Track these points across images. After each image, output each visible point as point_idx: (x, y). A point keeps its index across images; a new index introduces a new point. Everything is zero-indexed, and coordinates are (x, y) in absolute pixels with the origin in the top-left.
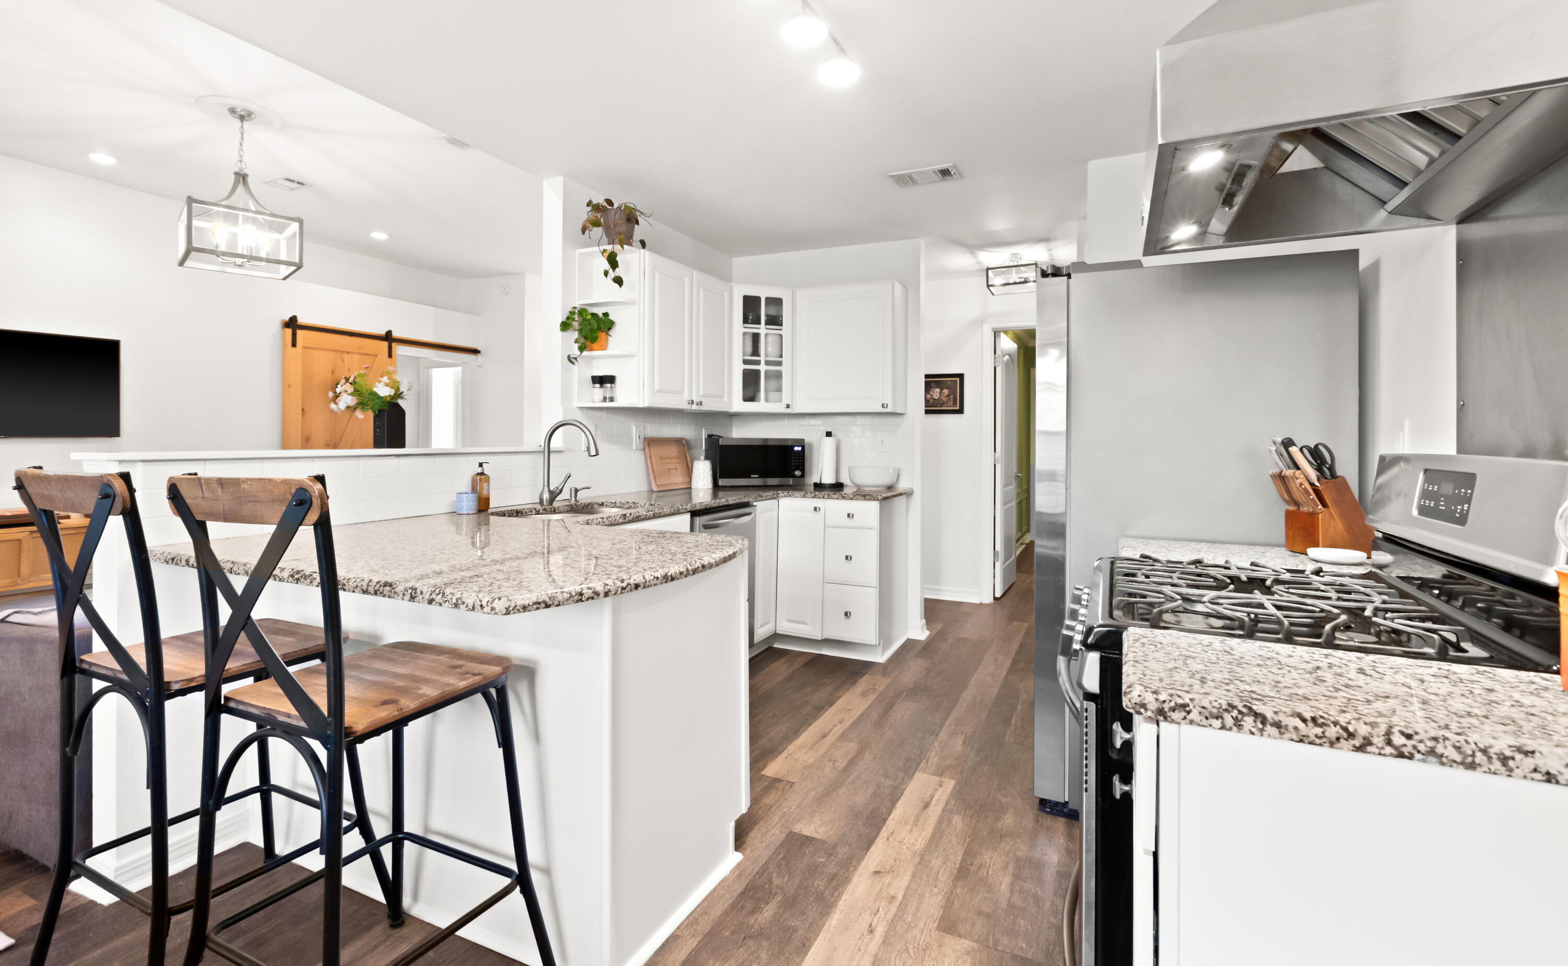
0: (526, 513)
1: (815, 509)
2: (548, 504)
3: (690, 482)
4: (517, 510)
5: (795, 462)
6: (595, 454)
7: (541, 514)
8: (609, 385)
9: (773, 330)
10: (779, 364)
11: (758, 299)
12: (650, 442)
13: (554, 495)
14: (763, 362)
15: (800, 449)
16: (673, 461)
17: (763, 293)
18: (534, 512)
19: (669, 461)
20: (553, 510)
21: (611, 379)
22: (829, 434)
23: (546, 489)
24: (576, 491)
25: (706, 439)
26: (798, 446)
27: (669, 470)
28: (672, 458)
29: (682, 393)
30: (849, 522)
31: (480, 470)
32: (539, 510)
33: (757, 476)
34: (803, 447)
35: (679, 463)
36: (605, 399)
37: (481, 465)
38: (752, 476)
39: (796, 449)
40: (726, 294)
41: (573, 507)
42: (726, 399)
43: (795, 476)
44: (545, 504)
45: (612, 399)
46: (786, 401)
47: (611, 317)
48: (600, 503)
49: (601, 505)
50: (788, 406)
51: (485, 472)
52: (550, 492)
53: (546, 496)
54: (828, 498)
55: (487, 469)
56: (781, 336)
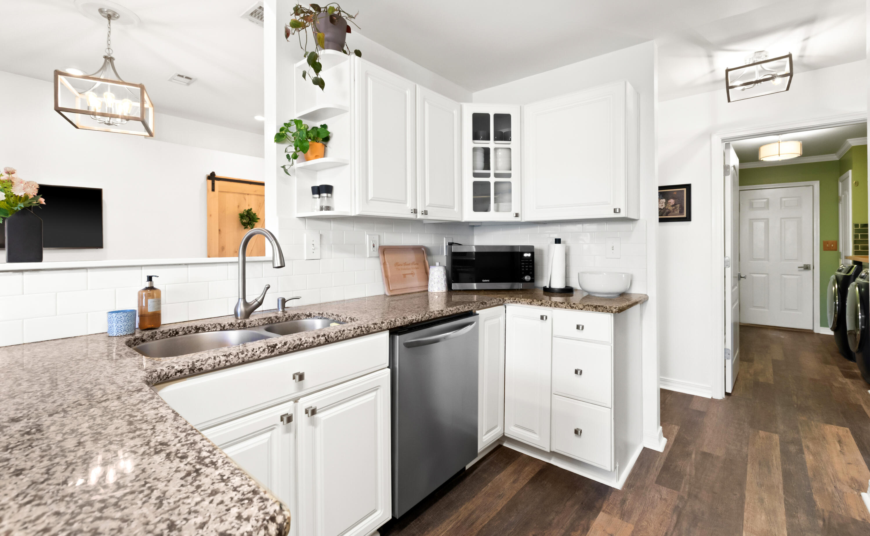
0: (209, 329)
1: (542, 318)
2: (242, 318)
3: (427, 286)
4: (196, 327)
5: (525, 268)
6: (279, 265)
7: (227, 330)
8: (325, 195)
9: (502, 144)
10: (509, 176)
11: (488, 116)
12: (384, 250)
13: (251, 307)
14: (492, 175)
15: (529, 255)
16: (410, 267)
17: (492, 110)
18: (219, 328)
19: (406, 267)
20: (242, 325)
21: (328, 189)
22: (558, 241)
23: (241, 302)
24: (284, 301)
25: (446, 246)
26: (528, 253)
27: (405, 275)
28: (409, 264)
29: (405, 202)
30: (578, 334)
31: (147, 284)
32: (224, 326)
33: (488, 281)
34: (533, 254)
35: (417, 268)
36: (322, 209)
37: (150, 279)
38: (483, 281)
39: (526, 255)
40: (455, 112)
41: (272, 320)
42: (456, 209)
43: (524, 281)
44: (239, 317)
45: (328, 208)
46: (515, 210)
47: (329, 129)
48: (308, 313)
49: (308, 316)
50: (517, 215)
51: (155, 286)
52: (246, 304)
53: (241, 308)
54: (555, 307)
55: (156, 283)
56: (510, 149)
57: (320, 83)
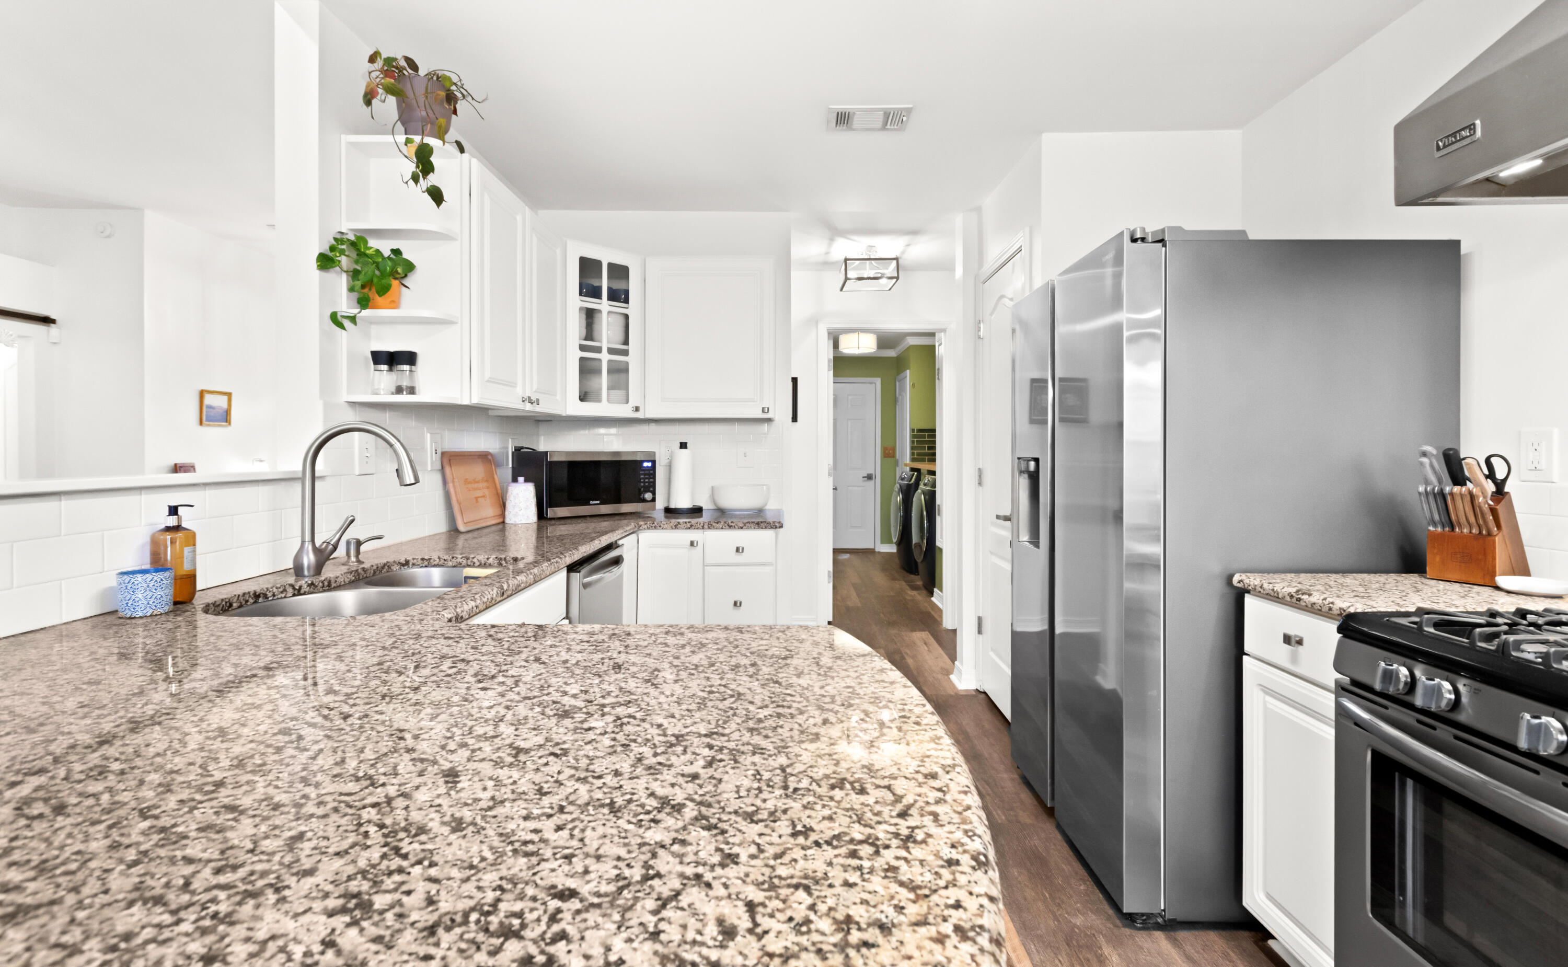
0: (274, 595)
1: (692, 544)
2: (312, 573)
3: (503, 515)
4: (255, 593)
5: (644, 482)
6: (413, 482)
7: (304, 594)
8: (406, 367)
9: (618, 307)
10: (625, 353)
11: (599, 263)
12: (449, 459)
13: (323, 555)
14: (605, 350)
15: (649, 464)
16: (480, 485)
17: (606, 257)
18: (290, 591)
19: (476, 485)
20: (326, 583)
21: (410, 358)
22: (683, 446)
23: (309, 546)
24: (359, 543)
25: (513, 453)
26: (648, 461)
27: (477, 498)
28: (478, 482)
29: (512, 385)
30: (740, 558)
31: (172, 521)
32: (300, 587)
33: (598, 502)
34: (654, 462)
35: (488, 488)
36: (399, 390)
37: (173, 511)
38: (592, 502)
39: (645, 464)
40: (559, 251)
41: (359, 575)
42: (558, 397)
43: (644, 501)
44: (306, 573)
45: (412, 391)
46: (633, 402)
47: (405, 257)
48: (403, 561)
49: (403, 565)
50: (636, 409)
51: (184, 525)
52: (317, 551)
53: (309, 559)
54: (709, 528)
55: (187, 518)
56: (626, 317)
57: (436, 196)
